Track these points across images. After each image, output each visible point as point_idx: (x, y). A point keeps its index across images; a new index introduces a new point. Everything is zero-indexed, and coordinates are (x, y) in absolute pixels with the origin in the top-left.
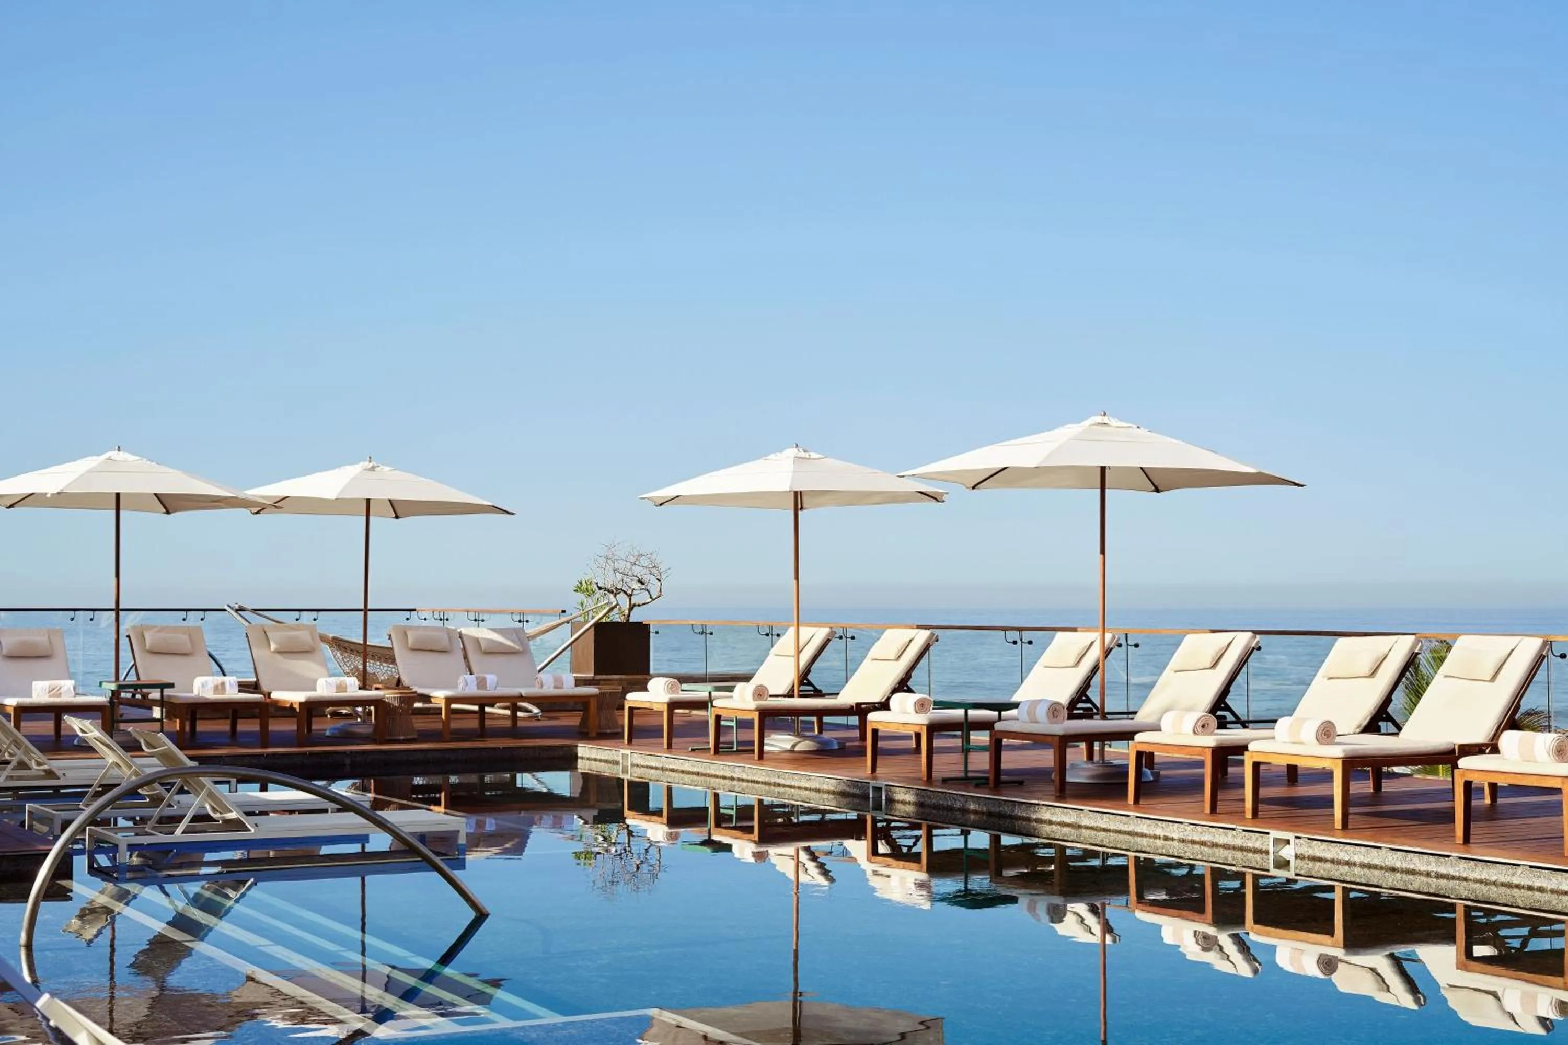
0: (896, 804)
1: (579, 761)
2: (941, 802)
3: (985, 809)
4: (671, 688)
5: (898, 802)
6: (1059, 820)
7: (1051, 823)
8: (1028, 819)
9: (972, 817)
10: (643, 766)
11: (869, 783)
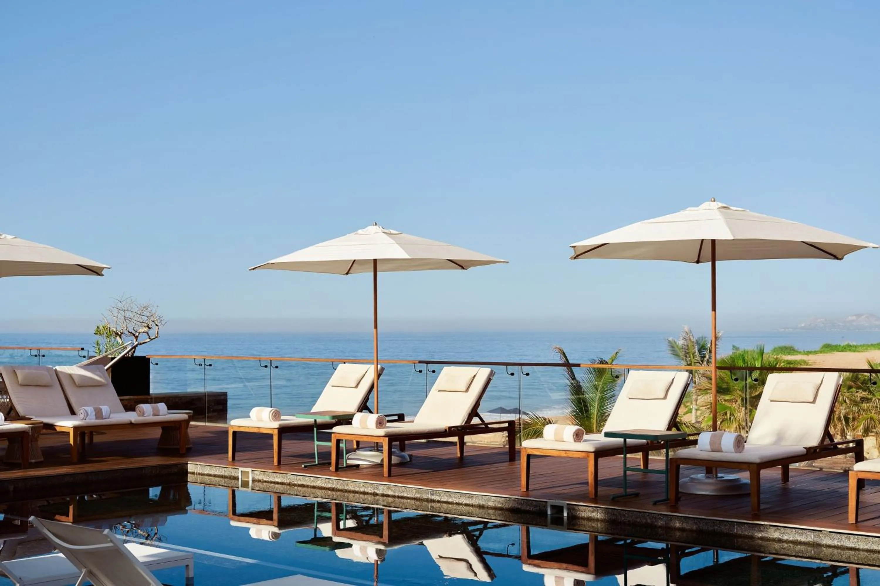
0: (581, 521)
1: (189, 475)
2: (638, 520)
3: (695, 527)
4: (275, 416)
5: (583, 518)
6: (791, 539)
7: (780, 541)
8: (752, 538)
9: (678, 534)
10: (266, 482)
11: (546, 502)
